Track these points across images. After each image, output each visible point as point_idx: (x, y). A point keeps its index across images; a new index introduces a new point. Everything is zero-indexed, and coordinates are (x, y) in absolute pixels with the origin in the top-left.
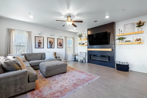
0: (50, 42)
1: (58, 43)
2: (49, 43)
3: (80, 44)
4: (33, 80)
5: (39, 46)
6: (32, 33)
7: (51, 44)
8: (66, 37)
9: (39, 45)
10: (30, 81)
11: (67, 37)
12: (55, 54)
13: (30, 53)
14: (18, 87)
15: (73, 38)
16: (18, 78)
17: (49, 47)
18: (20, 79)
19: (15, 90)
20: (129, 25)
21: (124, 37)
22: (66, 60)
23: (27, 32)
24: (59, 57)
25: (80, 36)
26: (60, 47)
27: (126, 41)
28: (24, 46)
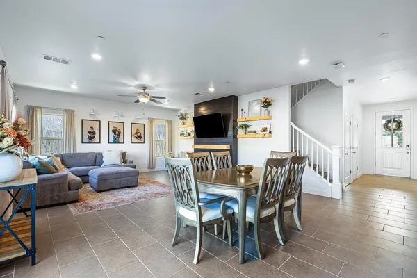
0: (114, 131)
1: (134, 133)
2: (111, 134)
3: (182, 134)
4: (75, 188)
5: (91, 139)
6: (75, 113)
7: (117, 135)
8: (151, 120)
9: (91, 136)
10: (72, 188)
11: (154, 119)
12: (124, 155)
13: (72, 152)
14: (56, 193)
15: (170, 122)
16: (55, 182)
17: (111, 140)
18: (59, 184)
19: (52, 197)
20: (256, 102)
21: (247, 123)
22: (149, 168)
23: (66, 111)
24: (132, 162)
25: (183, 118)
26: (137, 141)
27: (250, 132)
28: (58, 139)
